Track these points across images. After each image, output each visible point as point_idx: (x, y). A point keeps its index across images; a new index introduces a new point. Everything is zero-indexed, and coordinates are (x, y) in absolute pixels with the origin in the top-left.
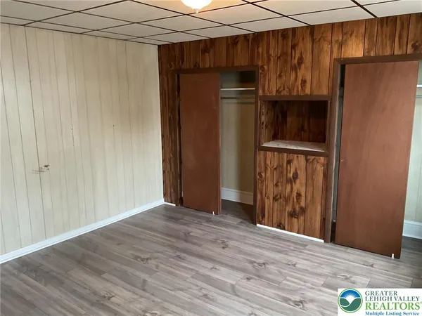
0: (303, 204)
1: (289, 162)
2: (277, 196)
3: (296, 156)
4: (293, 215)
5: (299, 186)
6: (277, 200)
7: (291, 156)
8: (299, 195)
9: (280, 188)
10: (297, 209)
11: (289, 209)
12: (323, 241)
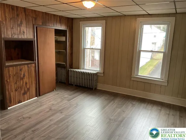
0: (28, 87)
1: (21, 70)
2: (17, 88)
3: (23, 66)
4: (25, 93)
5: (26, 80)
6: (17, 90)
7: (22, 67)
8: (26, 83)
9: (18, 83)
10: (26, 89)
11: (23, 92)
12: (37, 98)
